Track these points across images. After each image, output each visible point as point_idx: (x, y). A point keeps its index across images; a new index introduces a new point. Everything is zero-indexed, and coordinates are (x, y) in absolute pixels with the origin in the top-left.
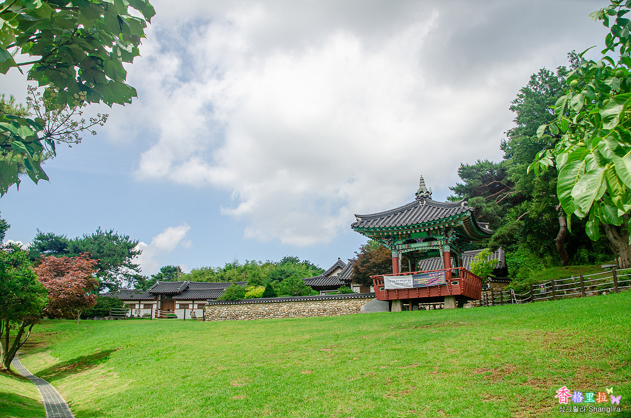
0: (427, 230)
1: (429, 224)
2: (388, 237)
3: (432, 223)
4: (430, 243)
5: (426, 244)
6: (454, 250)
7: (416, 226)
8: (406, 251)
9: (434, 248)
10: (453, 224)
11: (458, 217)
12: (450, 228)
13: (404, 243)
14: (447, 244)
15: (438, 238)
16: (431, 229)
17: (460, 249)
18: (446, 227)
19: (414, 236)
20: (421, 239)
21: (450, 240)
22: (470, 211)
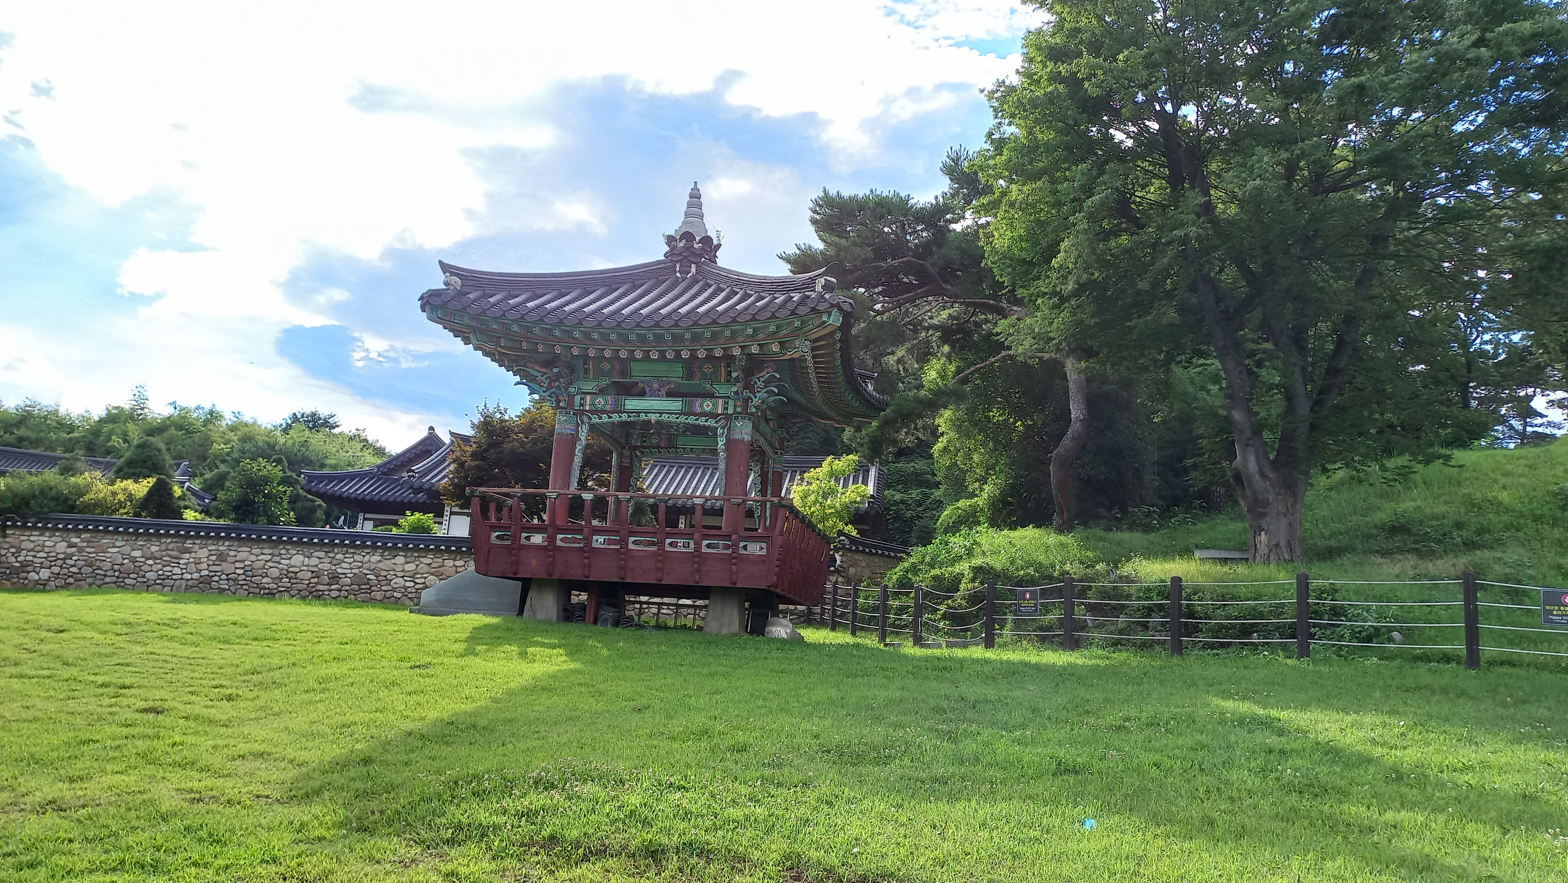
0: (685, 355)
1: (697, 337)
2: (549, 360)
3: (708, 335)
4: (691, 405)
5: (676, 405)
6: (761, 439)
7: (650, 337)
8: (605, 418)
9: (702, 421)
10: (775, 348)
11: (797, 324)
12: (764, 362)
13: (602, 392)
14: (745, 414)
15: (722, 389)
16: (701, 355)
17: (782, 440)
18: (750, 356)
19: (638, 372)
20: (662, 385)
21: (756, 401)
22: (840, 309)
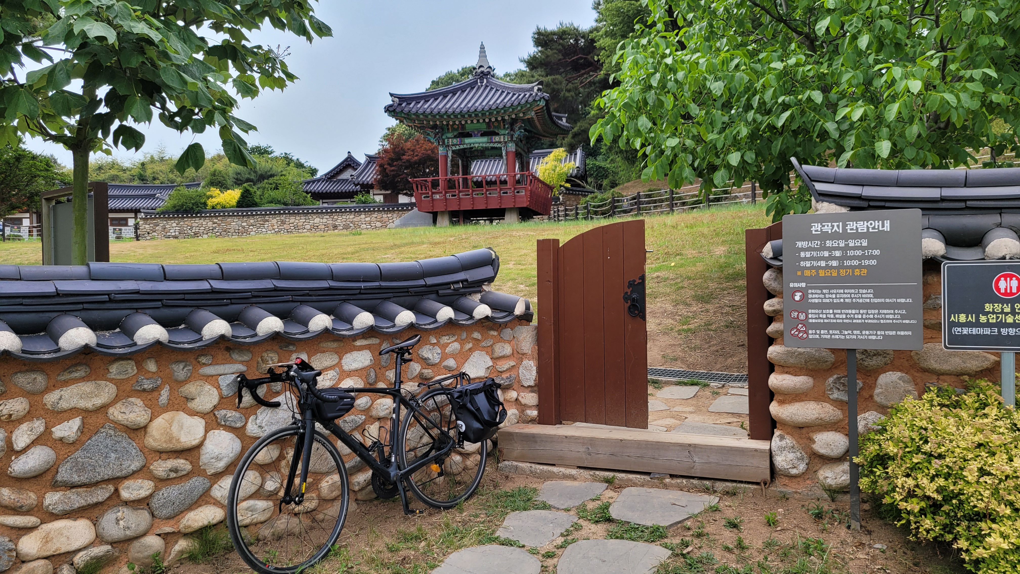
0: (487, 120)
1: (491, 114)
2: (435, 127)
3: (495, 112)
4: (491, 139)
5: (485, 139)
6: (520, 150)
7: (473, 115)
8: (458, 147)
9: (496, 145)
10: (521, 115)
11: (528, 106)
12: (518, 120)
13: (455, 137)
14: (512, 140)
15: (502, 132)
16: (493, 120)
17: (528, 149)
18: (512, 119)
19: (469, 127)
20: (479, 132)
21: (516, 136)
22: (544, 99)
